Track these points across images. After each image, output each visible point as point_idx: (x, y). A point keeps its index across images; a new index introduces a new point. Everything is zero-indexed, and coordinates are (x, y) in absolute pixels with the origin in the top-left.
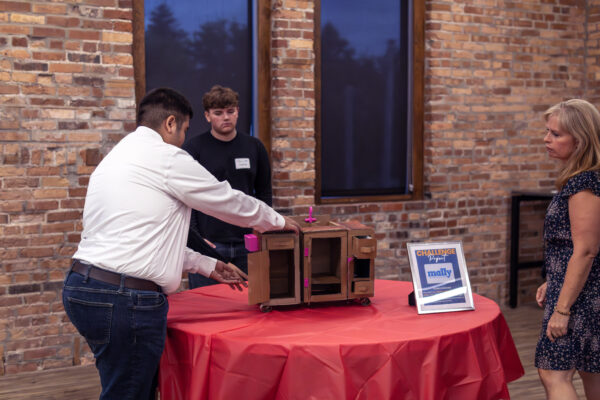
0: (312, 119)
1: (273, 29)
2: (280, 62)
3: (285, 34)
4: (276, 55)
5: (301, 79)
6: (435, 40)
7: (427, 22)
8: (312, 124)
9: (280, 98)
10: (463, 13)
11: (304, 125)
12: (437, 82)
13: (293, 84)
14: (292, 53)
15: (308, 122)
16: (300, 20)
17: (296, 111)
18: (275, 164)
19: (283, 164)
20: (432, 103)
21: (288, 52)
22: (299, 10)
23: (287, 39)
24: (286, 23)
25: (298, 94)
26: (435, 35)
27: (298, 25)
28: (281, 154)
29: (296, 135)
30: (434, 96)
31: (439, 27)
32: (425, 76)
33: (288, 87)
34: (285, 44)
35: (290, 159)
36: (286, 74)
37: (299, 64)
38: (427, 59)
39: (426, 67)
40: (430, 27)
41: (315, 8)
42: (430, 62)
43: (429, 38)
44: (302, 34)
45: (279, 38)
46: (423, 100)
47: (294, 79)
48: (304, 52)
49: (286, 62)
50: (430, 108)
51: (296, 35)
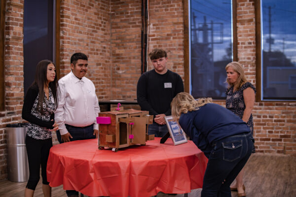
0: (22, 66)
1: (6, 21)
2: (10, 37)
3: (13, 24)
4: (8, 34)
5: (18, 46)
6: (65, 32)
7: (61, 23)
8: (23, 68)
9: (11, 55)
10: (74, 20)
11: (20, 69)
12: (66, 51)
13: (15, 48)
14: (15, 34)
15: (21, 68)
16: (18, 18)
17: (17, 62)
18: (7, 89)
19: (11, 89)
20: (64, 60)
21: (14, 32)
22: (18, 12)
23: (13, 26)
24: (13, 18)
25: (17, 53)
26: (65, 30)
27: (17, 20)
28: (11, 84)
29: (17, 74)
30: (65, 57)
31: (66, 25)
32: (60, 48)
33: (14, 50)
34: (12, 28)
35: (14, 86)
36: (13, 43)
37: (18, 39)
38: (61, 40)
39: (61, 44)
40: (63, 25)
41: (24, 13)
42: (63, 41)
43: (62, 30)
44: (19, 24)
45: (10, 26)
46: (60, 59)
47: (16, 46)
48: (19, 34)
49: (13, 38)
50: (63, 63)
51: (16, 24)
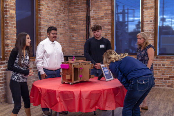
0: (16, 34)
1: (5, 6)
2: (8, 17)
3: (9, 8)
4: (6, 14)
5: (13, 22)
7: (39, 9)
8: (16, 36)
9: (8, 28)
10: (47, 7)
11: (14, 36)
12: (42, 26)
13: (11, 23)
14: (11, 14)
15: (15, 35)
17: (12, 32)
18: (6, 48)
19: (9, 48)
20: (41, 31)
21: (10, 14)
22: (12, 1)
23: (9, 10)
24: (9, 5)
25: (12, 27)
26: (41, 13)
27: (12, 6)
28: (9, 45)
29: (12, 39)
30: (41, 29)
31: (42, 11)
32: (39, 23)
33: (10, 24)
34: (9, 11)
35: (11, 46)
36: (9, 20)
37: (13, 18)
38: (39, 19)
39: (39, 21)
41: (16, 2)
43: (40, 13)
44: (13, 9)
45: (7, 9)
46: (38, 30)
47: (11, 22)
48: (13, 14)
49: (10, 17)
50: (41, 33)
51: (11, 9)
